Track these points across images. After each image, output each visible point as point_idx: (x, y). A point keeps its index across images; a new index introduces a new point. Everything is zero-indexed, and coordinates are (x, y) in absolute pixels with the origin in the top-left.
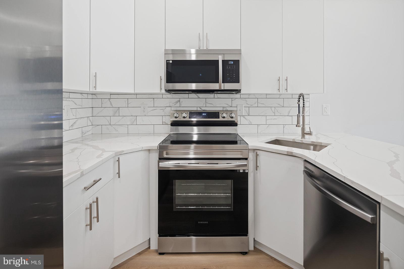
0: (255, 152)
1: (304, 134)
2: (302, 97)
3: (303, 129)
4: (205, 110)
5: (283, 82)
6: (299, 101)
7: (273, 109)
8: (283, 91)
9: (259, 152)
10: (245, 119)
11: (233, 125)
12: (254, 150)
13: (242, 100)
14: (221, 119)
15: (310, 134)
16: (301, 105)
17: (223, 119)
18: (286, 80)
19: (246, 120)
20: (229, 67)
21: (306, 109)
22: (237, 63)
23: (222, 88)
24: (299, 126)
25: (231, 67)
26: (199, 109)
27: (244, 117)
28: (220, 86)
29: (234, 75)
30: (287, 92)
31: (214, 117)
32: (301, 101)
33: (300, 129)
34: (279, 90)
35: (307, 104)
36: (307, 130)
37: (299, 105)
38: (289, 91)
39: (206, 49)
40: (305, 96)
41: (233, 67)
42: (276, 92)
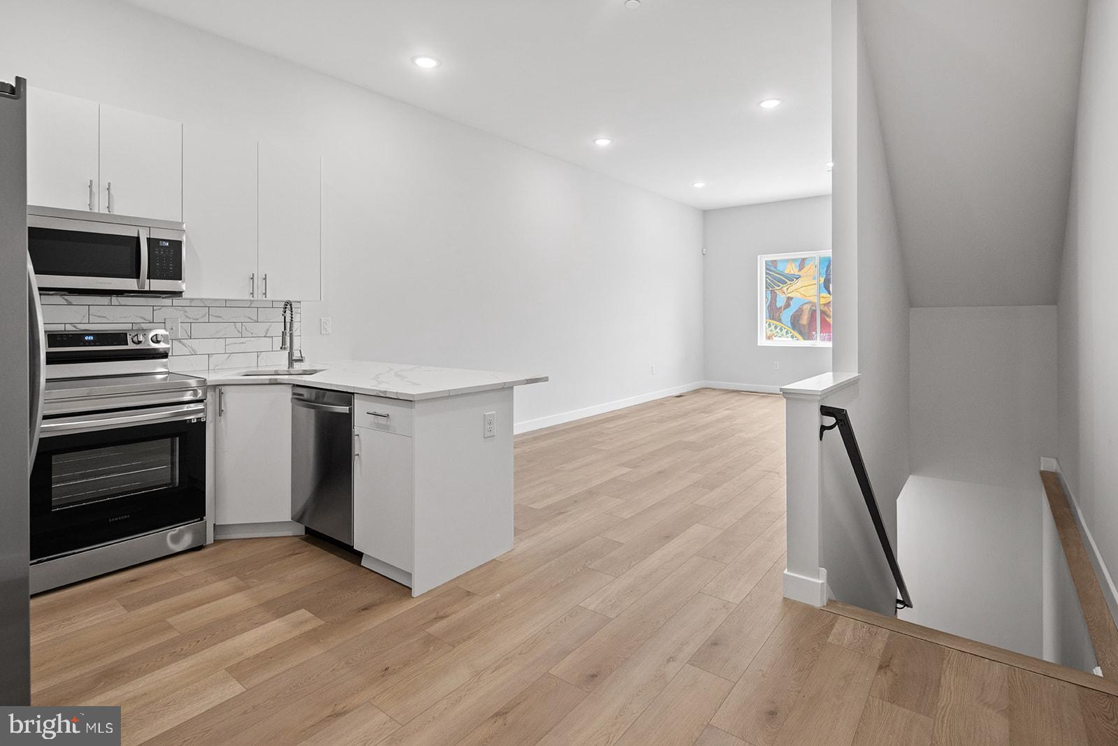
0: (217, 390)
1: (291, 361)
2: (289, 306)
3: (291, 354)
4: (88, 330)
5: (259, 282)
6: (285, 312)
7: (239, 325)
8: (259, 296)
9: (223, 389)
10: (183, 344)
11: (158, 356)
12: (215, 387)
13: (176, 309)
14: (131, 346)
15: (301, 360)
16: (288, 319)
17: (135, 345)
18: (265, 279)
19: (183, 346)
20: (159, 251)
21: (295, 325)
22: (177, 245)
23: (147, 288)
24: (285, 348)
25: (165, 251)
26: (69, 328)
27: (180, 342)
28: (142, 285)
29: (171, 265)
30: (266, 297)
31: (115, 343)
32: (288, 312)
33: (286, 353)
34: (265, 294)
35: (296, 318)
36: (296, 355)
37: (285, 318)
38: (269, 297)
39: (107, 214)
40: (293, 303)
41: (169, 252)
42: (247, 297)
